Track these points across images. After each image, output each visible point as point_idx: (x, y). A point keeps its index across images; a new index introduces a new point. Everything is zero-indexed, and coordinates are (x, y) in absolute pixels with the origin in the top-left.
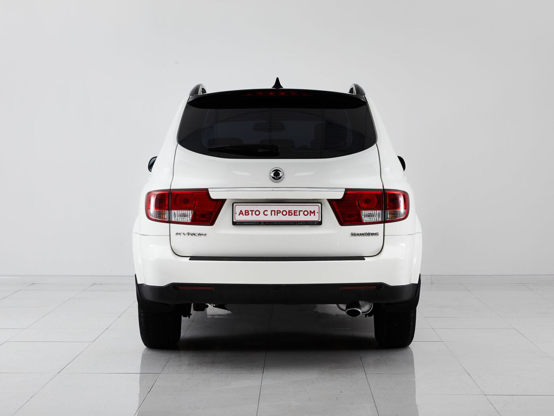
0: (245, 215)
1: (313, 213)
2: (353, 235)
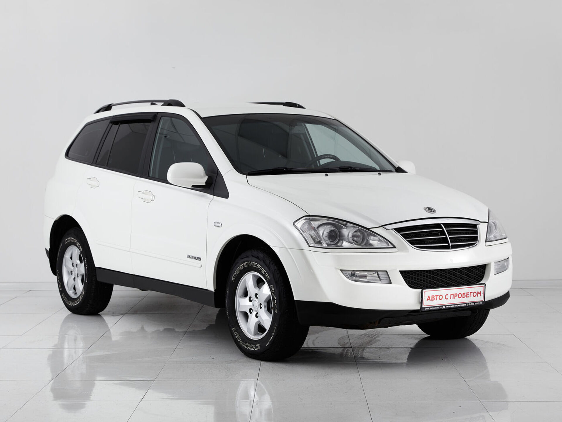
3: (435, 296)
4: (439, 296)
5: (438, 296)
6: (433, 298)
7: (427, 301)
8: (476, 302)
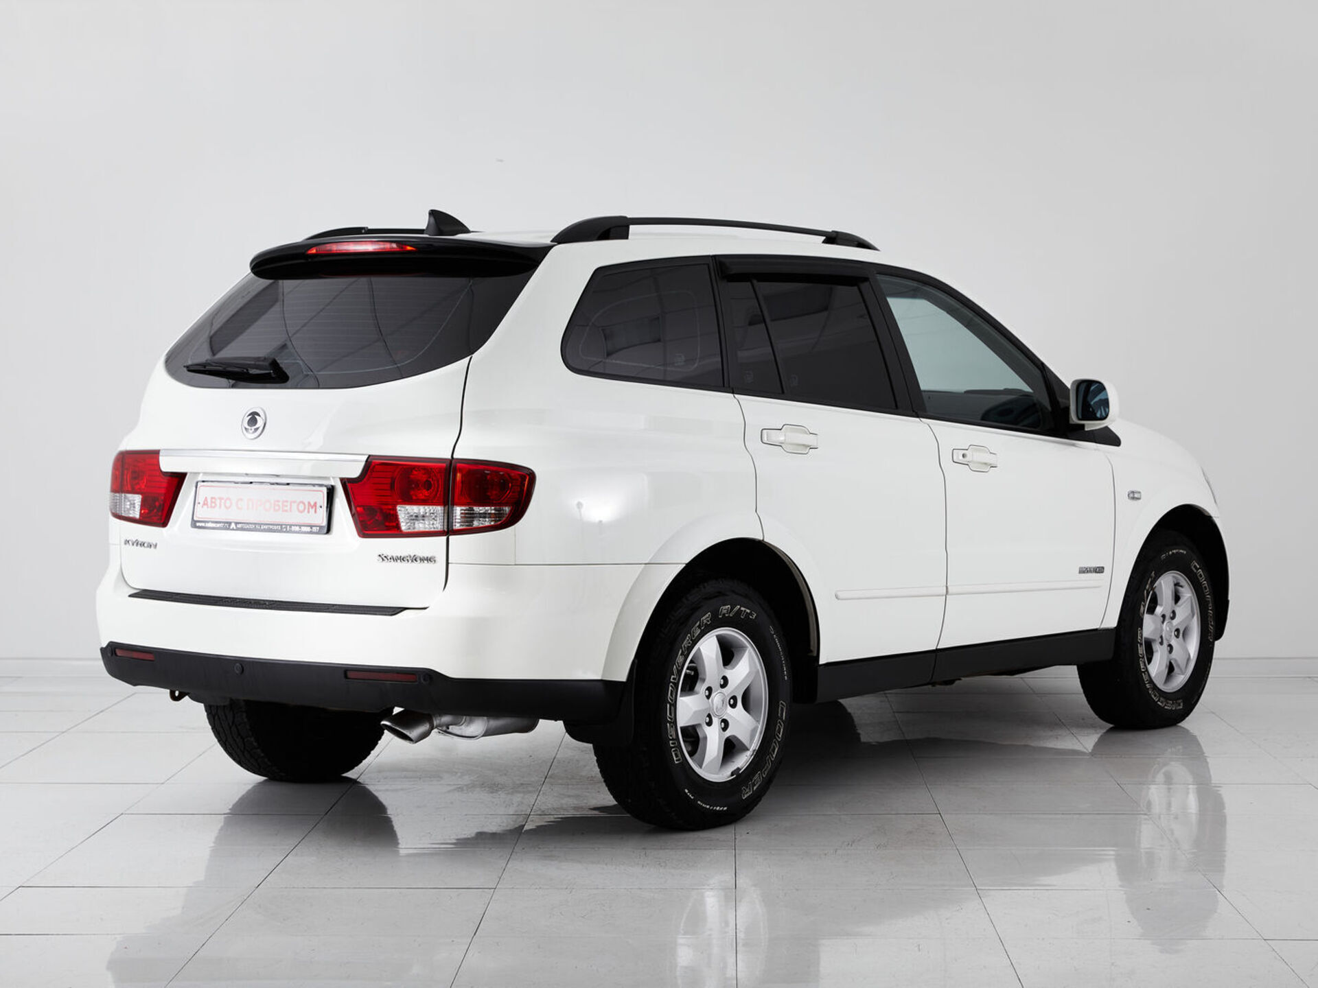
0: (211, 507)
1: (314, 509)
2: (383, 558)
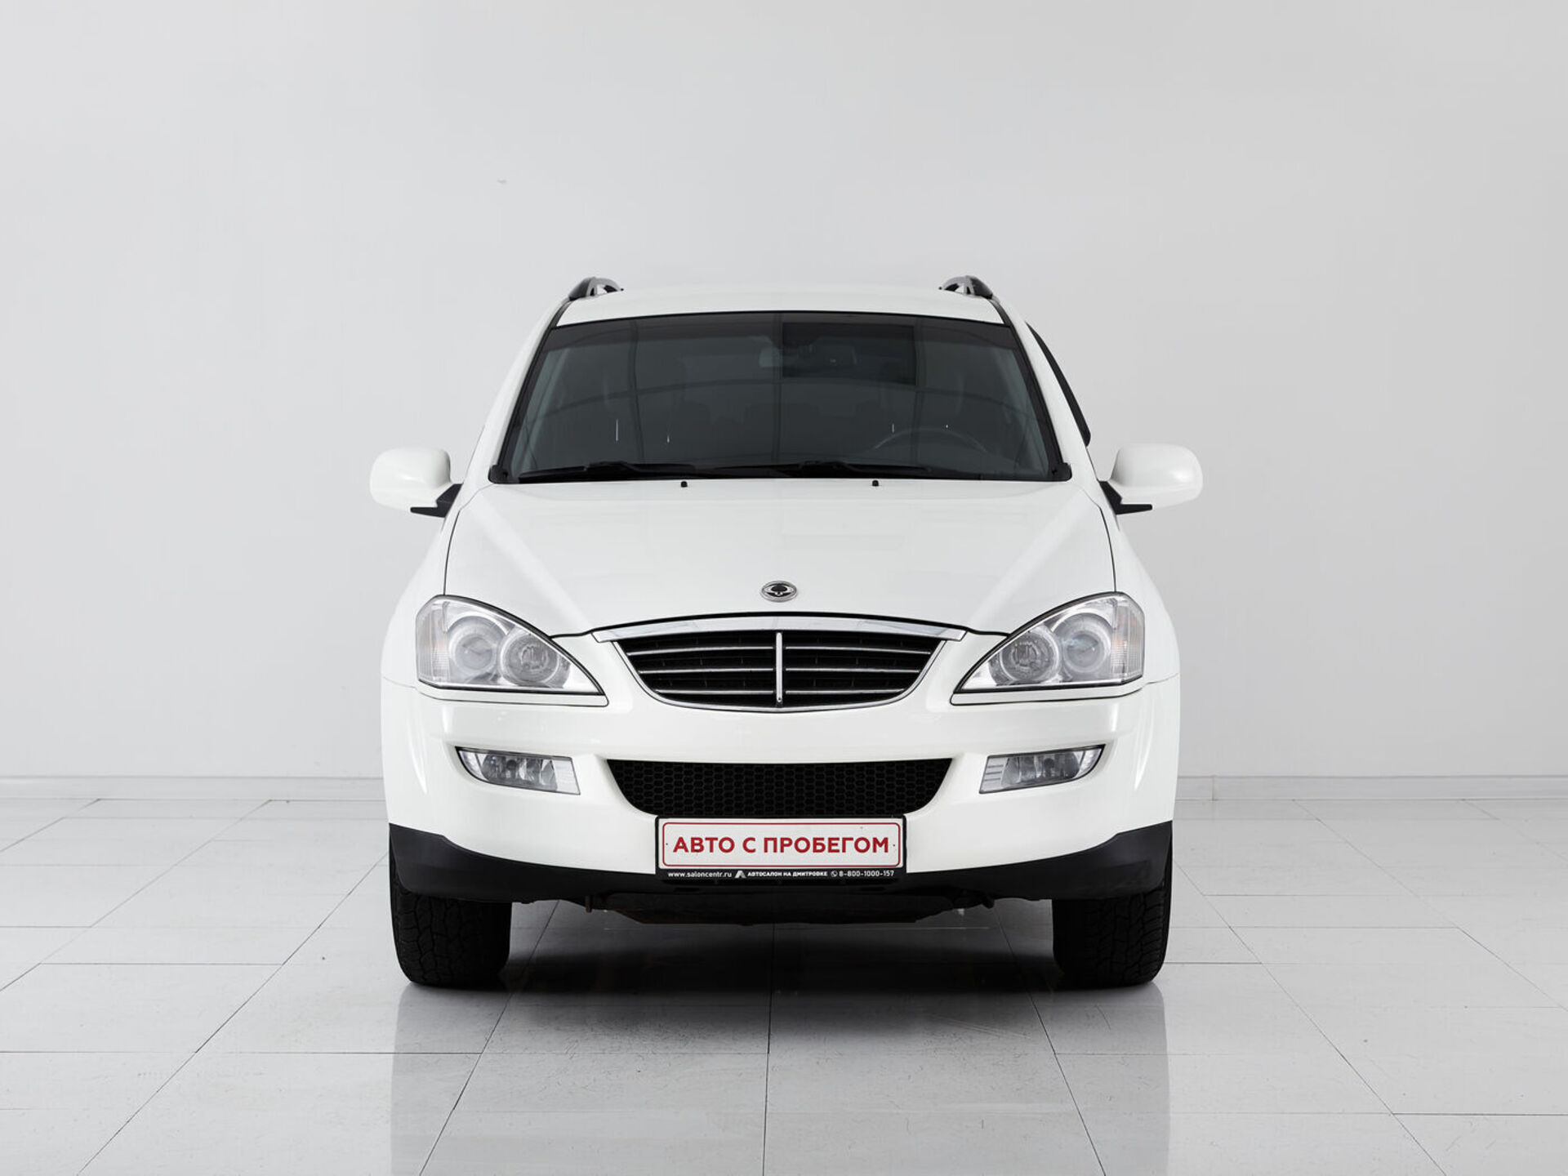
3: (704, 839)
4: (719, 840)
5: (716, 839)
6: (697, 844)
7: (675, 850)
8: (867, 870)
